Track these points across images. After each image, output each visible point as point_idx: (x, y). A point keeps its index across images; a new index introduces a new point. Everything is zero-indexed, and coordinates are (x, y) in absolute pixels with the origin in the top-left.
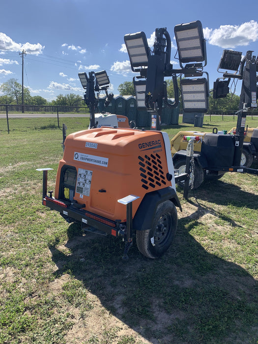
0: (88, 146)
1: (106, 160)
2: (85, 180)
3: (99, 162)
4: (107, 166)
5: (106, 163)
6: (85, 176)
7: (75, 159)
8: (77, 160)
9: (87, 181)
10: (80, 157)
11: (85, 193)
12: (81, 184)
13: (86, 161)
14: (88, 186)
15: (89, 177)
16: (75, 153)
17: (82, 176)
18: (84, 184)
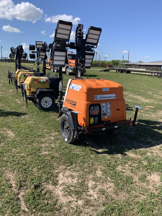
0: (104, 90)
1: (114, 95)
2: (107, 108)
3: (111, 97)
4: (115, 98)
5: (115, 97)
6: (106, 106)
7: (95, 99)
8: (97, 99)
9: (108, 108)
10: (98, 97)
11: (108, 115)
12: (105, 111)
13: (103, 99)
14: (109, 111)
15: (109, 106)
16: (95, 96)
17: (105, 107)
18: (106, 111)
